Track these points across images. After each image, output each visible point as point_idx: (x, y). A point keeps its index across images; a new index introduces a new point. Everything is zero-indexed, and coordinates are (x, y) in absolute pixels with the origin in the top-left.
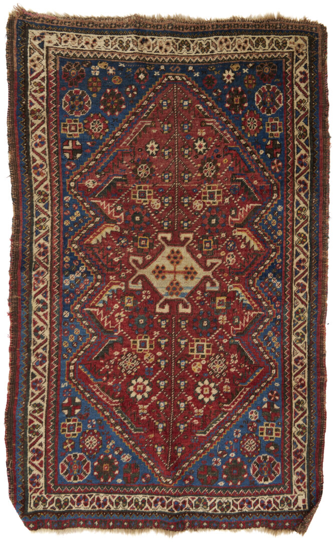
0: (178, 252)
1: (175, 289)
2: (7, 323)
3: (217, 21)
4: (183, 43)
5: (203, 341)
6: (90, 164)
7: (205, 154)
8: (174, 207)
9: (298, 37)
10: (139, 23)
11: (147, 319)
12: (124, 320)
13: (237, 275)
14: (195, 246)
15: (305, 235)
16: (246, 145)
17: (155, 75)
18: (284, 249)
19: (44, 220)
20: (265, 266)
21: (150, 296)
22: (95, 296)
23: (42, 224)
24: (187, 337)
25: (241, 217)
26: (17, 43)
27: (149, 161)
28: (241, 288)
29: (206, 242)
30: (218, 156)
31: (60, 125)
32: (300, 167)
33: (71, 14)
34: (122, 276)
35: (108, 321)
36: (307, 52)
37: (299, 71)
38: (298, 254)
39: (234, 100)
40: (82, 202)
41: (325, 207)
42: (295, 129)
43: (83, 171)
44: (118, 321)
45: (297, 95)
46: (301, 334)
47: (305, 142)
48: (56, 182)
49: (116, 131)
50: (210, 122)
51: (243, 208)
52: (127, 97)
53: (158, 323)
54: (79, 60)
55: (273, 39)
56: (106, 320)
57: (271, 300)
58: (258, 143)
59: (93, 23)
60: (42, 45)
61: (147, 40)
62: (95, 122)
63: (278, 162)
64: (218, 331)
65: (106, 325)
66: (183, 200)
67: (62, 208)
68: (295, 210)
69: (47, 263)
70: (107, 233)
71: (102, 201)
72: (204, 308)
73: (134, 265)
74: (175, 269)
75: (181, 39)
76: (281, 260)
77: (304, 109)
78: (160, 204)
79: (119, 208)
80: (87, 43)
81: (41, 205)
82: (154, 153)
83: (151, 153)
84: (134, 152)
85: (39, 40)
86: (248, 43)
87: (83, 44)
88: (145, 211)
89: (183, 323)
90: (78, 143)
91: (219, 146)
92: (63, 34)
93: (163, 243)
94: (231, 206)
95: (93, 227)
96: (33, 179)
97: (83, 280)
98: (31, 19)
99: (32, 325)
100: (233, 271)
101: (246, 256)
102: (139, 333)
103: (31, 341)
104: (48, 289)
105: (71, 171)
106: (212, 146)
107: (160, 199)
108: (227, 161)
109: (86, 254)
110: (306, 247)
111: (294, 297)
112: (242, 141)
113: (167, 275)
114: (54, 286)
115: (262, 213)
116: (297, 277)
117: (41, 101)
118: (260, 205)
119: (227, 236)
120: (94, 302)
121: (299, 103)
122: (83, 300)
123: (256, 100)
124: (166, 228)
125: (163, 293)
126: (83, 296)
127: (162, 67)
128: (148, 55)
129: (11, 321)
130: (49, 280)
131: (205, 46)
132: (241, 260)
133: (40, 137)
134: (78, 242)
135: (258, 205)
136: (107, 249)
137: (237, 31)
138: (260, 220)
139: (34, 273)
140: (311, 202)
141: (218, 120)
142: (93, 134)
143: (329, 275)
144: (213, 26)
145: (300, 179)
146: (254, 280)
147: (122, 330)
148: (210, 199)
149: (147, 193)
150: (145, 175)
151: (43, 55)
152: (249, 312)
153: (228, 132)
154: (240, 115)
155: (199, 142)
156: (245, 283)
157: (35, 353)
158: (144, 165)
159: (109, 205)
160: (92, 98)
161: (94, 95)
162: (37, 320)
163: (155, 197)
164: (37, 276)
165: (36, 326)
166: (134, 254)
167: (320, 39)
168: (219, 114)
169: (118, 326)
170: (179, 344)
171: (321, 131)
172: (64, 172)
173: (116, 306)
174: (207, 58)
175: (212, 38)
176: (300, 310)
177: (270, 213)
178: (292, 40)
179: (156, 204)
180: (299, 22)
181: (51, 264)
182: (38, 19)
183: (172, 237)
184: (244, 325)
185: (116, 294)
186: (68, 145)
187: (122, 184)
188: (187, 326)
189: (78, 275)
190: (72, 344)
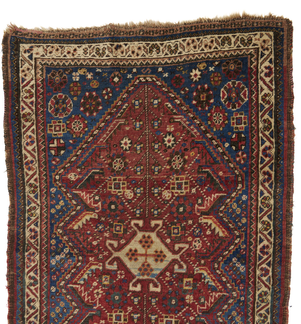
0: (149, 237)
1: (146, 270)
2: (5, 295)
3: (185, 24)
4: (153, 46)
5: (172, 317)
6: (72, 160)
7: (173, 148)
8: (145, 197)
9: (264, 33)
10: (114, 32)
11: (121, 296)
12: (102, 296)
13: (203, 258)
14: (164, 232)
15: (268, 223)
16: (212, 139)
17: (128, 77)
18: (248, 236)
19: (34, 208)
20: (230, 251)
21: (124, 276)
22: (77, 274)
23: (33, 212)
24: (157, 313)
25: (207, 205)
26: (11, 57)
27: (123, 156)
28: (207, 271)
29: (174, 229)
30: (186, 150)
31: (47, 126)
32: (264, 158)
33: (55, 28)
34: (100, 257)
35: (88, 296)
36: (273, 48)
37: (264, 66)
38: (261, 241)
39: (201, 97)
40: (66, 193)
41: (289, 196)
42: (260, 122)
43: (66, 166)
44: (96, 297)
45: (262, 89)
46: (264, 315)
47: (270, 134)
48: (44, 175)
49: (94, 129)
50: (178, 118)
51: (209, 198)
52: (103, 98)
53: (131, 300)
54: (62, 68)
55: (238, 37)
56: (86, 295)
57: (235, 282)
58: (223, 137)
59: (73, 34)
60: (31, 57)
61: (121, 46)
62: (76, 122)
63: (243, 154)
64: (185, 309)
65: (86, 299)
66: (154, 190)
67: (49, 198)
68: (260, 199)
69: (37, 245)
70: (87, 220)
71: (83, 192)
72: (173, 288)
73: (110, 248)
74: (146, 252)
75: (152, 43)
76: (245, 246)
77: (268, 102)
78: (132, 194)
79: (97, 198)
80: (69, 53)
81: (32, 196)
82: (128, 148)
83: (124, 148)
84: (110, 148)
85: (29, 52)
86: (214, 42)
87: (65, 53)
88: (119, 200)
89: (153, 300)
90: (62, 141)
91: (186, 140)
92: (48, 46)
93: (136, 229)
94: (198, 195)
95: (75, 214)
96: (25, 174)
97: (67, 260)
98: (22, 35)
99: (26, 297)
100: (199, 255)
101: (212, 242)
102: (115, 308)
103: (25, 311)
104: (38, 267)
105: (57, 166)
106: (180, 140)
107: (133, 190)
108: (194, 154)
109: (69, 238)
110: (270, 234)
111: (257, 280)
112: (208, 135)
113: (139, 258)
114: (43, 264)
115: (227, 202)
116: (260, 262)
117: (30, 105)
118: (225, 194)
119: (194, 223)
120: (76, 280)
121: (264, 97)
122: (67, 278)
123: (221, 96)
124: (138, 216)
125: (136, 274)
126: (67, 274)
127: (135, 70)
128: (121, 60)
129: (9, 293)
130: (39, 259)
131: (173, 48)
132: (206, 245)
133: (30, 137)
134: (62, 228)
135: (223, 194)
136: (87, 234)
137: (203, 31)
138: (225, 208)
139: (26, 254)
140: (275, 192)
141: (185, 116)
142: (74, 132)
143: (292, 261)
144: (181, 28)
145: (264, 170)
146: (219, 264)
147: (100, 305)
148: (178, 189)
149: (121, 185)
150: (120, 168)
151: (32, 65)
152: (214, 293)
153: (195, 127)
154: (206, 111)
155: (168, 137)
156: (210, 267)
157: (28, 321)
158: (118, 160)
159: (88, 195)
160: (73, 101)
161: (75, 99)
162: (30, 293)
163: (128, 188)
164: (29, 256)
165: (29, 298)
166: (110, 238)
167: (285, 33)
168: (187, 111)
169: (96, 301)
170: (150, 319)
171: (285, 123)
172: (50, 167)
173: (95, 284)
174: (175, 59)
175: (180, 40)
176: (263, 293)
177: (234, 202)
178: (258, 37)
179: (129, 194)
180: (264, 19)
181: (40, 246)
182: (27, 34)
183: (144, 223)
184: (209, 305)
185: (95, 273)
186: (53, 143)
187: (100, 177)
188: (157, 303)
189: (62, 256)
190: (58, 315)
